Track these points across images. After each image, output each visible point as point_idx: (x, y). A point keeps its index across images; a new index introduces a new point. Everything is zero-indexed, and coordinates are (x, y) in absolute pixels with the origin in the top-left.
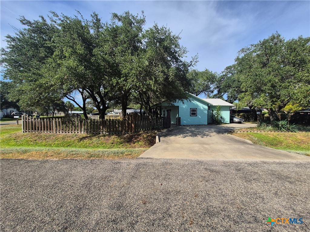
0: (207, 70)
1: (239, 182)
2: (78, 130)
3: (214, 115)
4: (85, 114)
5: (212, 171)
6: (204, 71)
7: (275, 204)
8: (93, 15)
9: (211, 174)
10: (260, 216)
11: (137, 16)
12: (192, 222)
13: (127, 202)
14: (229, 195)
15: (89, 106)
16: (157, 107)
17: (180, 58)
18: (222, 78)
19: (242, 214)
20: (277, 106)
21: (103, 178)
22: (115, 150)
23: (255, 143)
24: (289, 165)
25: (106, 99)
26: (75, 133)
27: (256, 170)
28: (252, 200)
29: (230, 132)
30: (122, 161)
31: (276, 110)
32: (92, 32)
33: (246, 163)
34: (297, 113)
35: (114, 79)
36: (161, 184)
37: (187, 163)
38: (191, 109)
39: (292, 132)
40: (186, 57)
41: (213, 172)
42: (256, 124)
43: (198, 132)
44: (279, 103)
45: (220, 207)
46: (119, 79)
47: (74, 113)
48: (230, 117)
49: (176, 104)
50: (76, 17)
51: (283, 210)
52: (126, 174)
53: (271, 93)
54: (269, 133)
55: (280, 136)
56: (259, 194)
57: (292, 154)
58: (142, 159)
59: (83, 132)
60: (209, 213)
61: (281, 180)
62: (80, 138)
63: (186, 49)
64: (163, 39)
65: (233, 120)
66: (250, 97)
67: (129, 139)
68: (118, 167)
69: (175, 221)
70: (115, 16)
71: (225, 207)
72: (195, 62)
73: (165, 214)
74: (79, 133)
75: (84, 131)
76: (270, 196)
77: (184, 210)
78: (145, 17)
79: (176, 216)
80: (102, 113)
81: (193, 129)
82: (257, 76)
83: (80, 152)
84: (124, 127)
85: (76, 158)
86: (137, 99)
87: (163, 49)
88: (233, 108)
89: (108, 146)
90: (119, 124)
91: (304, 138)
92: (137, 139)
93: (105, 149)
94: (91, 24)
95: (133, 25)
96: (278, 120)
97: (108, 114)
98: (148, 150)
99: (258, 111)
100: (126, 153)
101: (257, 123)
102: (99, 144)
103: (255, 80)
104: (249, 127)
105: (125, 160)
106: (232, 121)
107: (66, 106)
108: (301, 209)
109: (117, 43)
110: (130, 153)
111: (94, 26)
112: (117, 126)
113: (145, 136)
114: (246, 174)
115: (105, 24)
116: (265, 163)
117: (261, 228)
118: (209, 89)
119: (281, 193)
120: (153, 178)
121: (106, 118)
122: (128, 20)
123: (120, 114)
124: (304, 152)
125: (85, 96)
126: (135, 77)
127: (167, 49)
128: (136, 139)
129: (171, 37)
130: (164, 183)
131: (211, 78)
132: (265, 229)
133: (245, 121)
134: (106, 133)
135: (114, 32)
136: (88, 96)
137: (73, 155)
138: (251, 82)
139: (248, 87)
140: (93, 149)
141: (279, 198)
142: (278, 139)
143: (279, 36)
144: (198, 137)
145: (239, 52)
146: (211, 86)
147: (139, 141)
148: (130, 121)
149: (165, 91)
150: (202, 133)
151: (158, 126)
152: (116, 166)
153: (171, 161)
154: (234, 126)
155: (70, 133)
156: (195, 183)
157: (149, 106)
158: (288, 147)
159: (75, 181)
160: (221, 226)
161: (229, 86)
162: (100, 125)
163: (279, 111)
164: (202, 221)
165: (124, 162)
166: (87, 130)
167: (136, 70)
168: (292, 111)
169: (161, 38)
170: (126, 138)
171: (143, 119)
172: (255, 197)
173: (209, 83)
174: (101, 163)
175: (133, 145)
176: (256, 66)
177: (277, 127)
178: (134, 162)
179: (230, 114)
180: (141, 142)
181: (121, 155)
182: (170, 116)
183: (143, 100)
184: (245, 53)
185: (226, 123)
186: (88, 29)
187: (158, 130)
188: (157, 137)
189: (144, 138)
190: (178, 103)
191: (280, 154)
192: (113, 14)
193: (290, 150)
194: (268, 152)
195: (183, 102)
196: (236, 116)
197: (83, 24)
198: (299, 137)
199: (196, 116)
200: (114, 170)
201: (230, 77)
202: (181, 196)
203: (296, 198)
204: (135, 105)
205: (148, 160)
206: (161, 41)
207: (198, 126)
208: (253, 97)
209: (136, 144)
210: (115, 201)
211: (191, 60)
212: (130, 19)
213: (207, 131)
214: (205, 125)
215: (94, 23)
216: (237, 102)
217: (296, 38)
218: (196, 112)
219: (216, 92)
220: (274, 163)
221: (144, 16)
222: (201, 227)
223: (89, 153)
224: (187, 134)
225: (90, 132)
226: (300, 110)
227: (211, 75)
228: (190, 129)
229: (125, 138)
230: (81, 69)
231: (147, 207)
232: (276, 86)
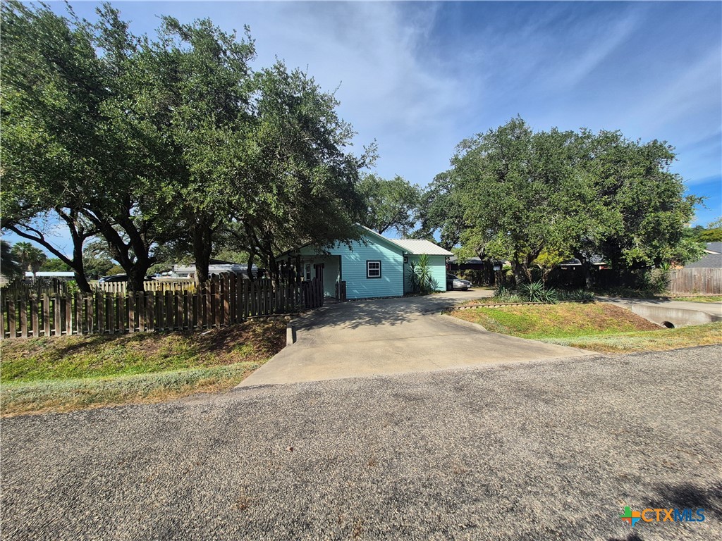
0: (398, 178)
1: (460, 415)
2: (52, 327)
3: (417, 276)
4: (81, 280)
5: (408, 398)
6: (394, 179)
7: (521, 451)
8: (103, 11)
9: (406, 407)
10: (494, 482)
11: (233, 37)
12: (359, 529)
13: (193, 515)
14: (441, 447)
15: (97, 257)
16: (289, 259)
17: (339, 147)
18: (430, 197)
19: (463, 485)
20: (526, 255)
21: (123, 459)
22: (171, 374)
23: (490, 329)
24: (545, 367)
25: (149, 238)
26: (41, 335)
27: (490, 384)
28: (482, 450)
29: (447, 308)
30: (189, 403)
31: (525, 262)
32: (101, 53)
33: (473, 373)
34: (556, 268)
35: (169, 184)
36: (292, 449)
37: (355, 387)
38: (367, 261)
39: (550, 303)
40: (351, 144)
41: (409, 400)
42: (493, 292)
43: (384, 313)
44: (527, 250)
45: (420, 480)
46: (182, 188)
47: (41, 277)
48: (447, 278)
49: (334, 252)
50: (45, 6)
51: (533, 459)
52: (198, 437)
53: (515, 229)
54: (513, 307)
55: (532, 313)
56: (494, 434)
57: (550, 346)
58: (245, 391)
59: (69, 332)
60: (398, 498)
61: (532, 399)
62: (58, 350)
63: (351, 127)
64: (298, 100)
65: (452, 284)
66: (479, 236)
67: (214, 340)
68: (174, 420)
69: (320, 535)
70: (173, 24)
71: (432, 477)
72: (372, 158)
73: (296, 526)
74: (56, 335)
75: (74, 329)
76: (513, 436)
77: (342, 504)
78: (254, 41)
79: (322, 524)
80: (136, 275)
81: (374, 308)
82: (489, 195)
83: (52, 391)
84: (200, 311)
85: (38, 413)
86: (240, 239)
87: (299, 123)
88: (452, 259)
89: (153, 365)
90: (186, 305)
91: (568, 314)
92: (237, 339)
93: (140, 375)
94: (98, 33)
95: (222, 55)
96: (527, 281)
97: (157, 278)
98: (263, 367)
99: (496, 265)
100: (202, 380)
101: (494, 289)
102: (125, 361)
103: (488, 204)
104: (481, 296)
105: (197, 399)
106: (450, 287)
107: (14, 256)
108: (561, 451)
109: (178, 95)
110: (212, 379)
111: (106, 40)
112: (180, 308)
113: (259, 330)
114: (473, 395)
115: (142, 39)
116: (506, 368)
117: (497, 507)
118: (406, 219)
119: (531, 426)
120: (270, 436)
121: (147, 287)
122: (207, 41)
123: (192, 275)
124: (567, 340)
125: (82, 229)
126: (227, 183)
127: (307, 123)
128: (233, 340)
129: (318, 98)
130: (300, 444)
131: (409, 196)
132: (503, 509)
133: (474, 285)
134: (145, 330)
135: (170, 67)
136: (90, 228)
137: (24, 402)
138: (480, 207)
139: (476, 217)
140: (102, 378)
141: (528, 437)
142: (527, 318)
143: (523, 123)
144: (384, 324)
145: (458, 146)
146: (409, 212)
147: (242, 344)
148: (217, 293)
149: (308, 220)
150: (391, 315)
151: (293, 304)
152: (167, 419)
153: (319, 388)
154: (454, 298)
155: (24, 337)
156: (370, 431)
157: (271, 254)
158: (545, 332)
159: (23, 486)
160: (422, 522)
161: (442, 215)
162: (127, 309)
163: (529, 265)
164: (382, 520)
165: (194, 406)
166: (84, 326)
167: (231, 166)
168: (549, 265)
169: (292, 96)
170: (206, 339)
171: (253, 289)
172: (488, 443)
173: (405, 207)
174: (123, 416)
175: (226, 356)
176: (488, 177)
177: (527, 296)
178: (223, 401)
179: (447, 273)
180: (247, 346)
181: (188, 386)
182: (321, 280)
183: (254, 242)
184: (469, 150)
185: (440, 292)
186: (85, 45)
187: (293, 313)
188: (289, 331)
189: (256, 335)
190: (339, 249)
191: (529, 348)
192: (165, 18)
193: (547, 339)
194: (512, 345)
195: (350, 247)
196: (458, 277)
197: (72, 29)
198: (560, 313)
199: (380, 277)
200: (162, 431)
201: (444, 196)
202: (337, 471)
203: (554, 431)
204: (234, 254)
205: (261, 391)
206: (294, 103)
207: (385, 300)
208: (486, 238)
209: (233, 353)
210: (157, 519)
211: (364, 153)
212: (213, 39)
213: (403, 310)
214: (398, 297)
215: (105, 30)
216: (458, 246)
217: (548, 131)
218: (379, 269)
219: (418, 226)
220: (521, 366)
221: (251, 39)
222: (378, 535)
223: (83, 393)
224: (360, 319)
225: (96, 328)
226: (562, 263)
227: (407, 189)
228: (367, 308)
229: (203, 340)
230: (56, 151)
231: (249, 517)
232: (520, 218)
